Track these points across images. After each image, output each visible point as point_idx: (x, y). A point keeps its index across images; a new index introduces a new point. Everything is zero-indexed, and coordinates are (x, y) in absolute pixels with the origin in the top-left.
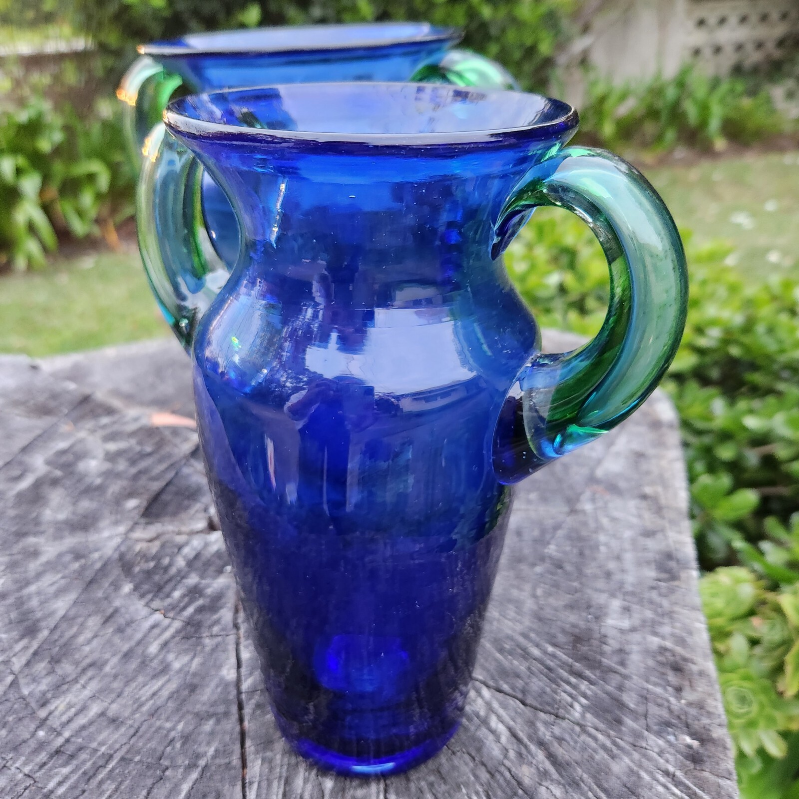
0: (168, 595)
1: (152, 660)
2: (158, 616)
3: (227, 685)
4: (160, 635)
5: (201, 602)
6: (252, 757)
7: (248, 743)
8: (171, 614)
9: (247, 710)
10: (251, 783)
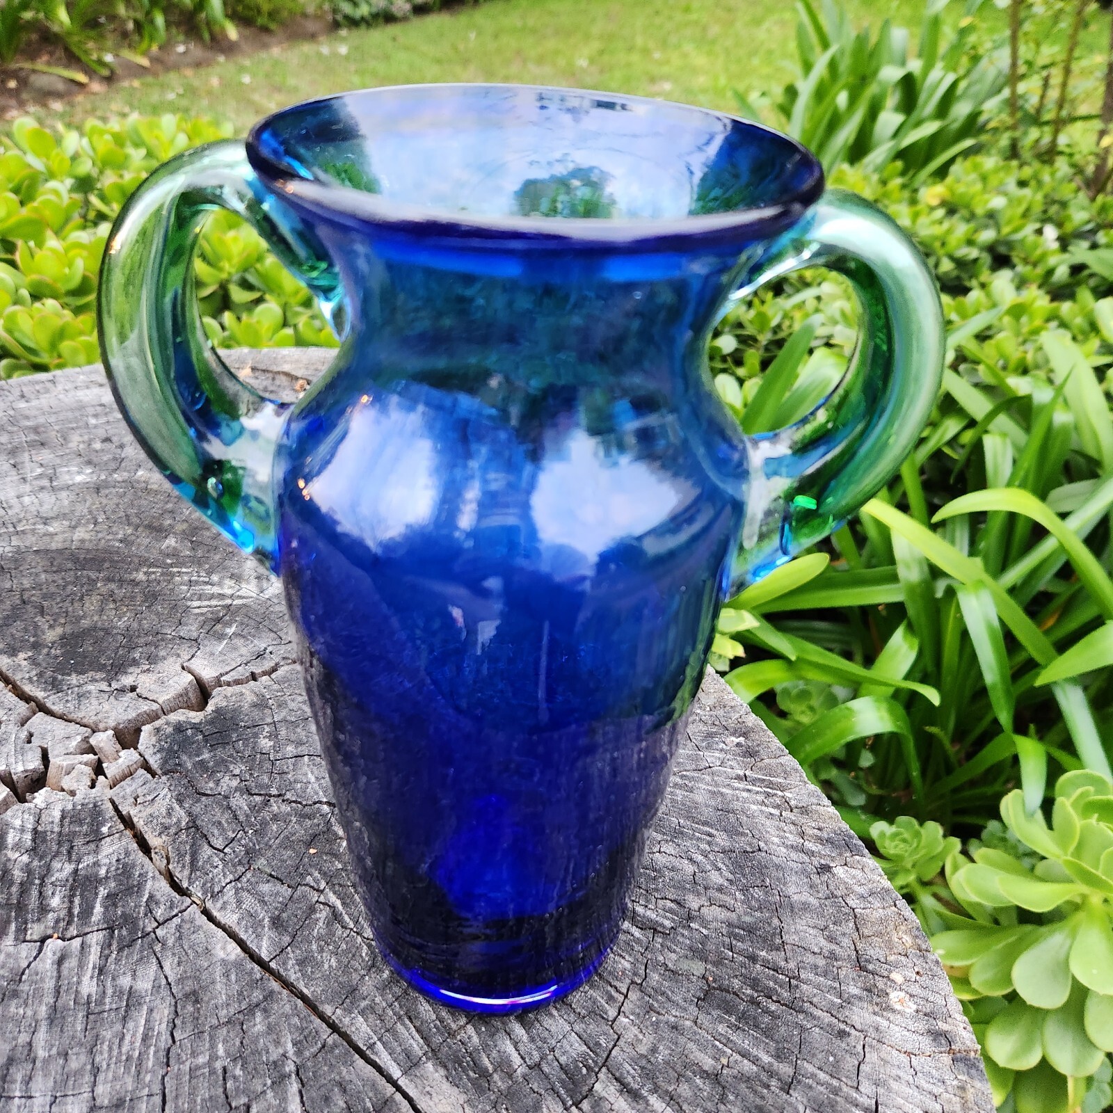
0: (44, 909)
1: (100, 1002)
2: (54, 945)
3: (238, 965)
4: (81, 965)
5: (103, 892)
6: (347, 1020)
7: (328, 1010)
8: (73, 931)
9: (293, 976)
10: (372, 1046)
